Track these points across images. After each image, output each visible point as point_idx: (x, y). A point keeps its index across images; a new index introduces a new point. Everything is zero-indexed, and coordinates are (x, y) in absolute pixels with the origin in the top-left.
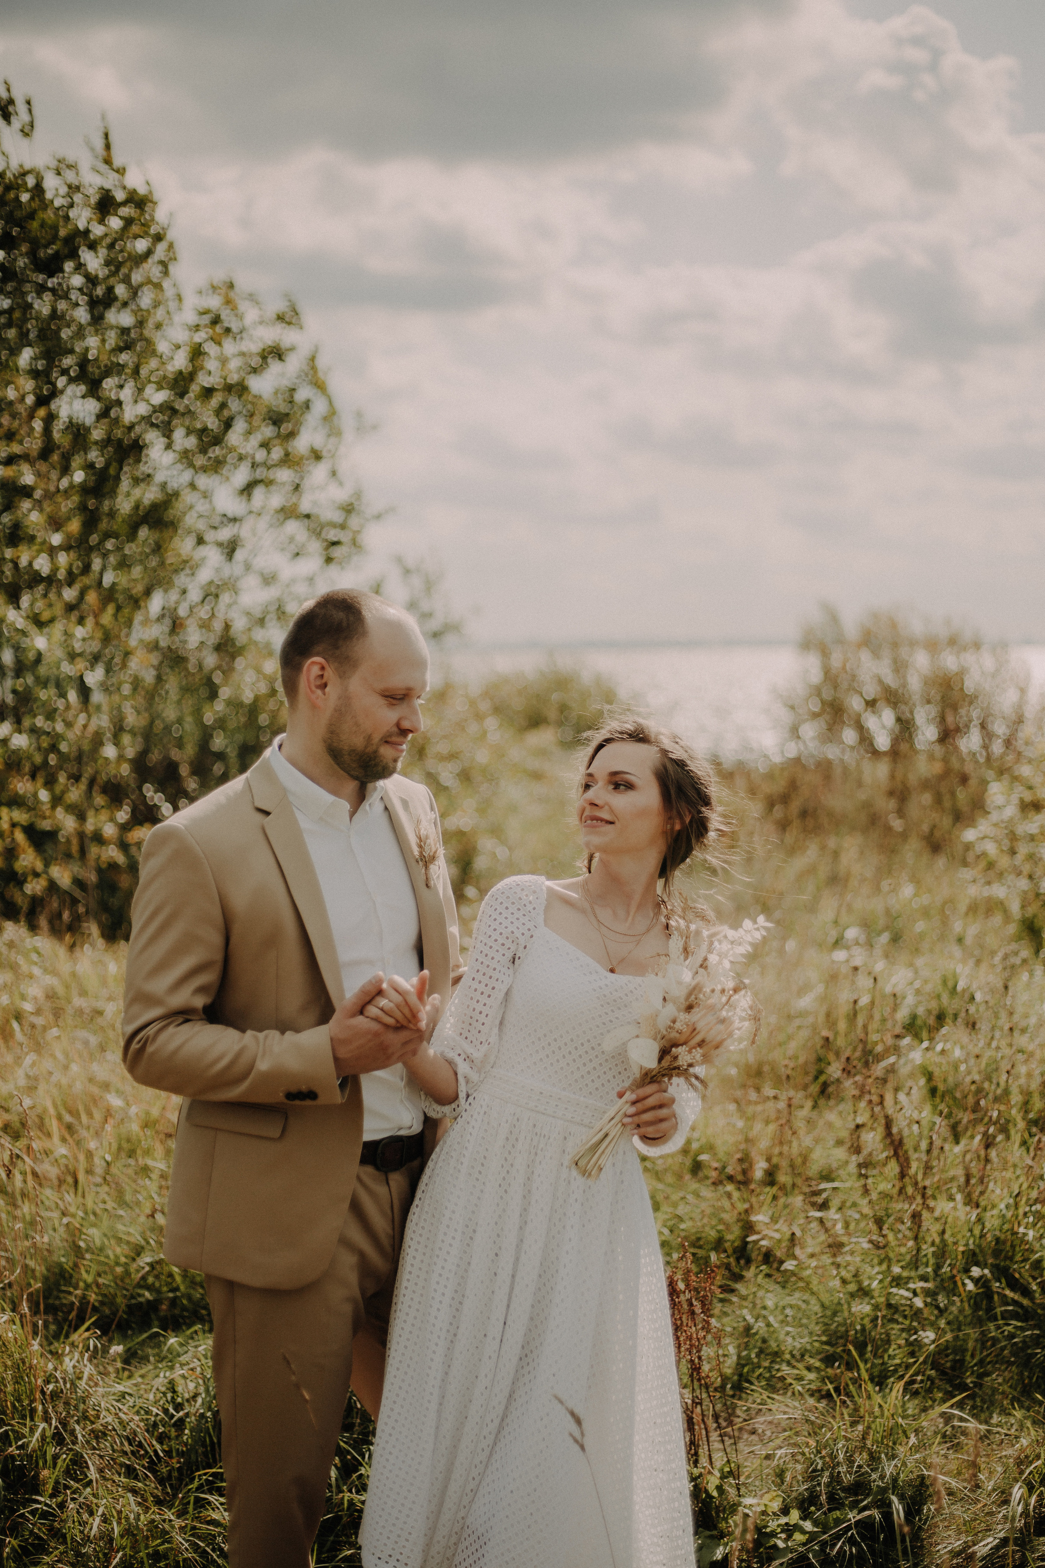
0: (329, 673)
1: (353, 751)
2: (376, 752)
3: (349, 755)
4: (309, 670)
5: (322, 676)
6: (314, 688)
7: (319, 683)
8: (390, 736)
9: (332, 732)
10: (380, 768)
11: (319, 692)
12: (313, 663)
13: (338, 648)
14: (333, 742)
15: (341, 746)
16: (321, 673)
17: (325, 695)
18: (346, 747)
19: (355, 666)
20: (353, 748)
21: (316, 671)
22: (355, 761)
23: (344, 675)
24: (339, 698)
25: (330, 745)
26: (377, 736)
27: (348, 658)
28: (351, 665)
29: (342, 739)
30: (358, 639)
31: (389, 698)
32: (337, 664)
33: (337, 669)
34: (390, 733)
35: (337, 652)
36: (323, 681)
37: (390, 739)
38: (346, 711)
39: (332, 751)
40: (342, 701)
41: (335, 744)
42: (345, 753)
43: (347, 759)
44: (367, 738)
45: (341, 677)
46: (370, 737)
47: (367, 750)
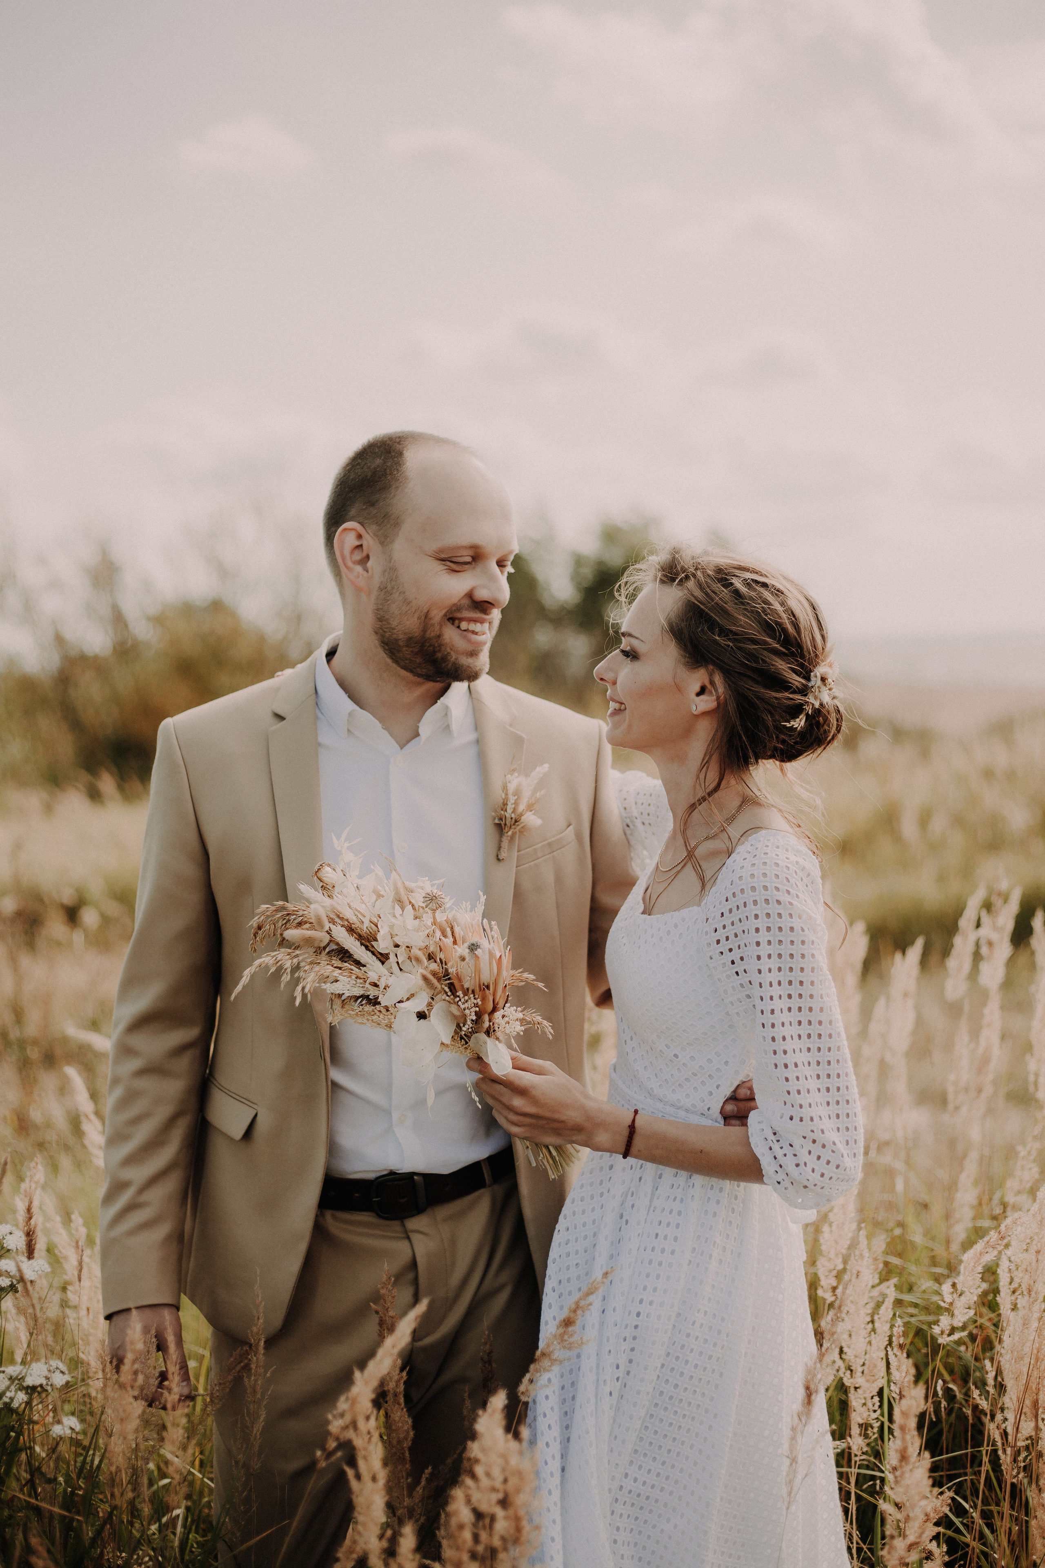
0: (369, 541)
1: (410, 640)
4: (342, 543)
5: (361, 547)
6: (350, 564)
7: (358, 556)
8: (460, 612)
9: (382, 618)
11: (359, 569)
12: (345, 530)
13: (373, 504)
14: (385, 632)
15: (395, 636)
16: (358, 543)
17: (367, 571)
18: (401, 636)
19: (397, 524)
20: (410, 636)
21: (351, 540)
22: (417, 654)
23: (385, 540)
24: (384, 572)
25: (383, 636)
26: (437, 615)
27: (386, 516)
28: (391, 525)
29: (393, 626)
30: (397, 488)
31: (448, 563)
32: (374, 527)
33: (376, 535)
34: (457, 608)
35: (373, 511)
36: (365, 554)
37: (458, 615)
38: (393, 588)
39: (387, 644)
40: (386, 574)
41: (387, 635)
42: (401, 643)
43: (406, 652)
44: (422, 618)
45: (383, 544)
46: (426, 616)
47: (427, 635)
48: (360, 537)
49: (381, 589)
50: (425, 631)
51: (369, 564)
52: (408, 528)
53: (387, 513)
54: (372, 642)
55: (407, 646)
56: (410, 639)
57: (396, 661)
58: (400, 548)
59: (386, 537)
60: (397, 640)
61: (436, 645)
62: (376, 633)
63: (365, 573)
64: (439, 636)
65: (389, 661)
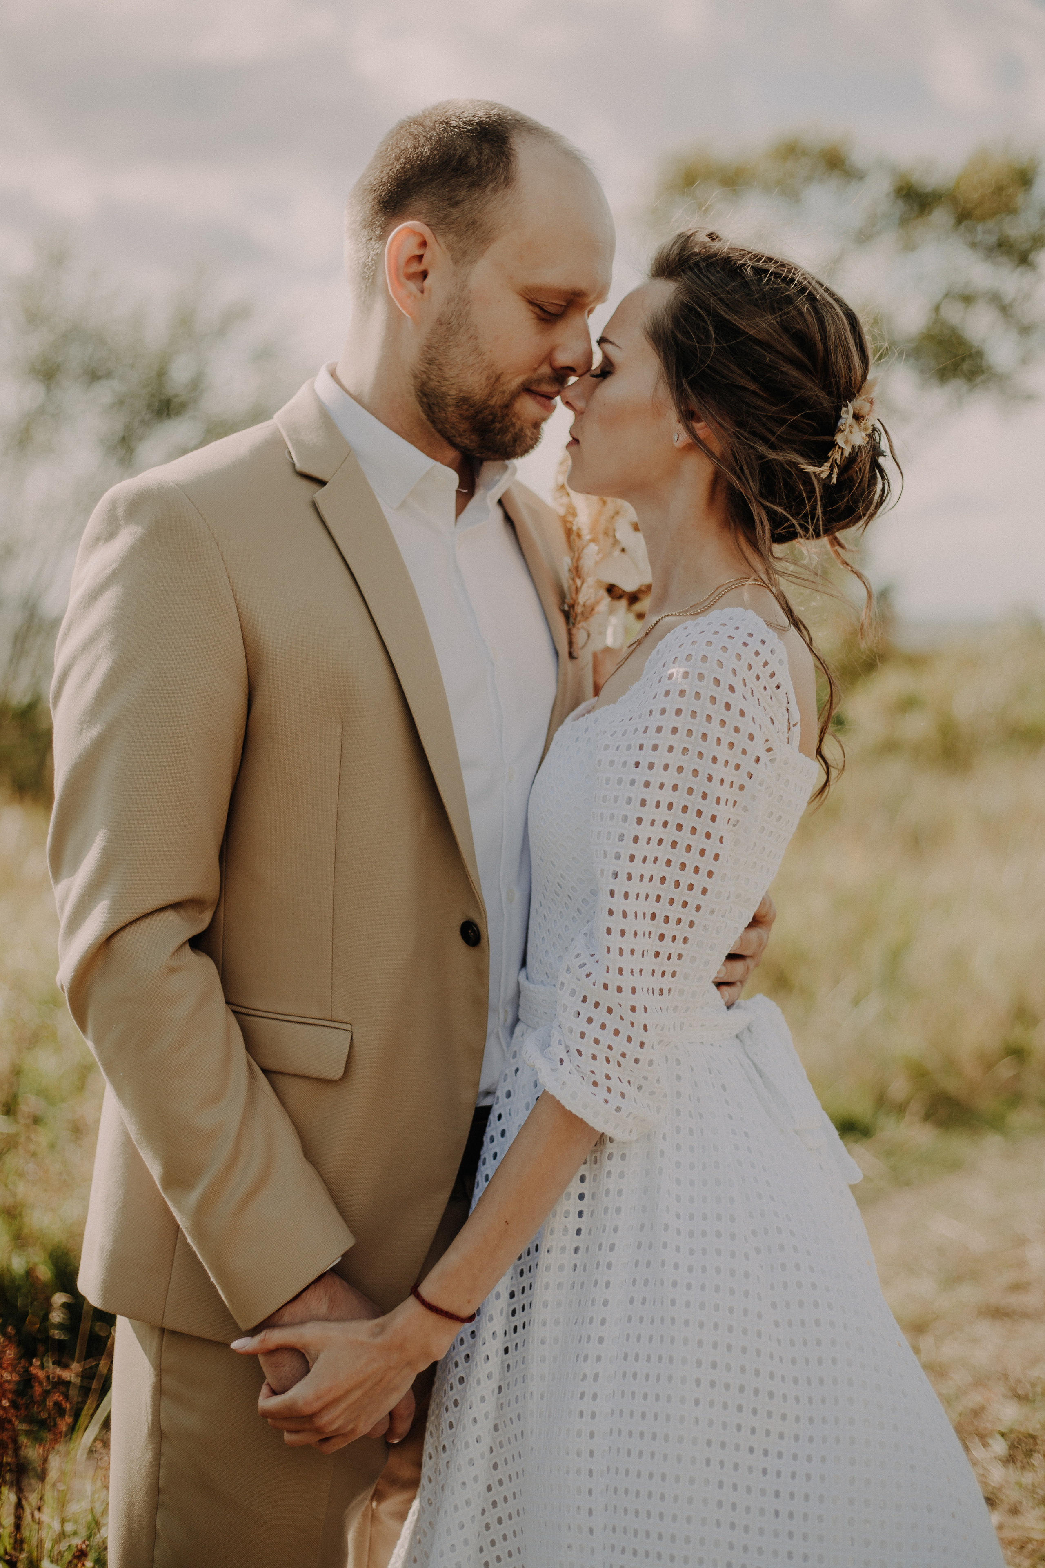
0: (435, 252)
1: (464, 401)
2: (508, 406)
3: (457, 406)
5: (420, 258)
6: (403, 279)
7: (415, 268)
8: (539, 381)
9: (430, 362)
10: (508, 437)
11: (412, 286)
13: (456, 204)
14: (430, 379)
15: (444, 389)
16: (418, 252)
17: (422, 292)
18: (453, 392)
19: (485, 240)
20: (467, 395)
21: (411, 247)
22: (467, 418)
23: (459, 257)
24: (449, 301)
25: (424, 384)
26: (511, 376)
27: (473, 224)
28: (477, 239)
29: (447, 376)
30: (495, 190)
32: (451, 236)
33: (450, 247)
35: (455, 213)
36: (423, 268)
37: (537, 386)
38: (459, 326)
39: (425, 395)
40: (453, 304)
41: (432, 384)
42: (449, 401)
43: (451, 413)
44: (493, 380)
45: (456, 262)
46: (498, 378)
47: (492, 402)
48: (424, 244)
49: (440, 322)
50: (490, 395)
51: (427, 282)
52: (497, 250)
53: (474, 222)
54: (405, 387)
56: (465, 398)
57: (434, 422)
58: (482, 273)
59: (464, 253)
60: (444, 396)
61: (499, 414)
62: (415, 377)
63: (419, 295)
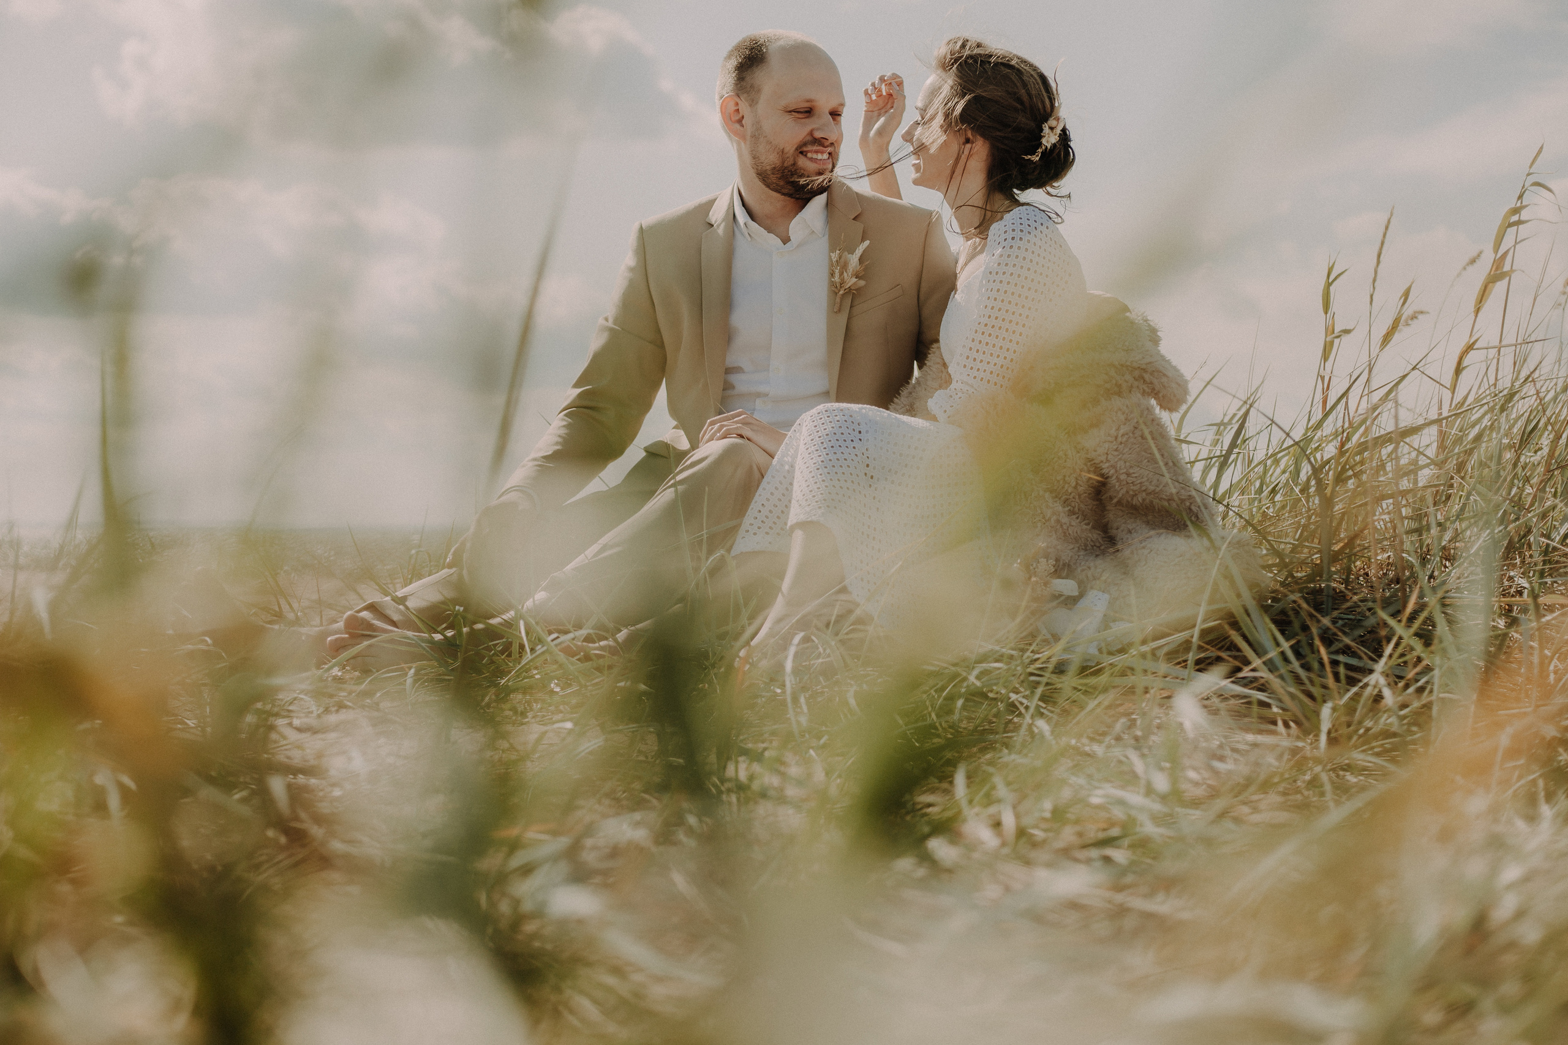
4: (726, 109)
5: (738, 111)
6: (733, 124)
7: (738, 116)
9: (754, 158)
13: (743, 79)
14: (758, 167)
15: (764, 168)
16: (735, 109)
17: (744, 127)
19: (759, 91)
20: (773, 166)
21: (732, 107)
22: (780, 178)
23: (753, 103)
24: (753, 125)
25: (757, 169)
26: (790, 149)
27: (752, 86)
28: (755, 92)
29: (763, 161)
30: (757, 66)
31: (793, 113)
32: (745, 95)
33: (746, 101)
34: (805, 144)
35: (744, 84)
36: (741, 115)
37: (805, 149)
38: (759, 135)
39: (761, 176)
40: (755, 126)
42: (769, 173)
43: (773, 178)
44: (781, 153)
45: (750, 105)
46: (783, 152)
47: (786, 165)
48: (737, 104)
49: (752, 137)
50: (783, 162)
51: (743, 122)
52: (766, 92)
54: (751, 175)
55: (773, 174)
56: (774, 168)
57: (768, 186)
58: (761, 106)
59: (753, 101)
60: (767, 171)
61: (794, 171)
62: (753, 168)
63: (741, 129)
64: (794, 164)
65: (764, 187)
